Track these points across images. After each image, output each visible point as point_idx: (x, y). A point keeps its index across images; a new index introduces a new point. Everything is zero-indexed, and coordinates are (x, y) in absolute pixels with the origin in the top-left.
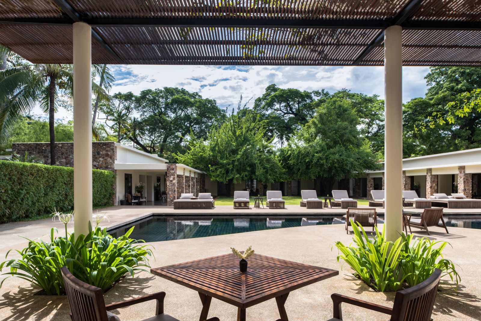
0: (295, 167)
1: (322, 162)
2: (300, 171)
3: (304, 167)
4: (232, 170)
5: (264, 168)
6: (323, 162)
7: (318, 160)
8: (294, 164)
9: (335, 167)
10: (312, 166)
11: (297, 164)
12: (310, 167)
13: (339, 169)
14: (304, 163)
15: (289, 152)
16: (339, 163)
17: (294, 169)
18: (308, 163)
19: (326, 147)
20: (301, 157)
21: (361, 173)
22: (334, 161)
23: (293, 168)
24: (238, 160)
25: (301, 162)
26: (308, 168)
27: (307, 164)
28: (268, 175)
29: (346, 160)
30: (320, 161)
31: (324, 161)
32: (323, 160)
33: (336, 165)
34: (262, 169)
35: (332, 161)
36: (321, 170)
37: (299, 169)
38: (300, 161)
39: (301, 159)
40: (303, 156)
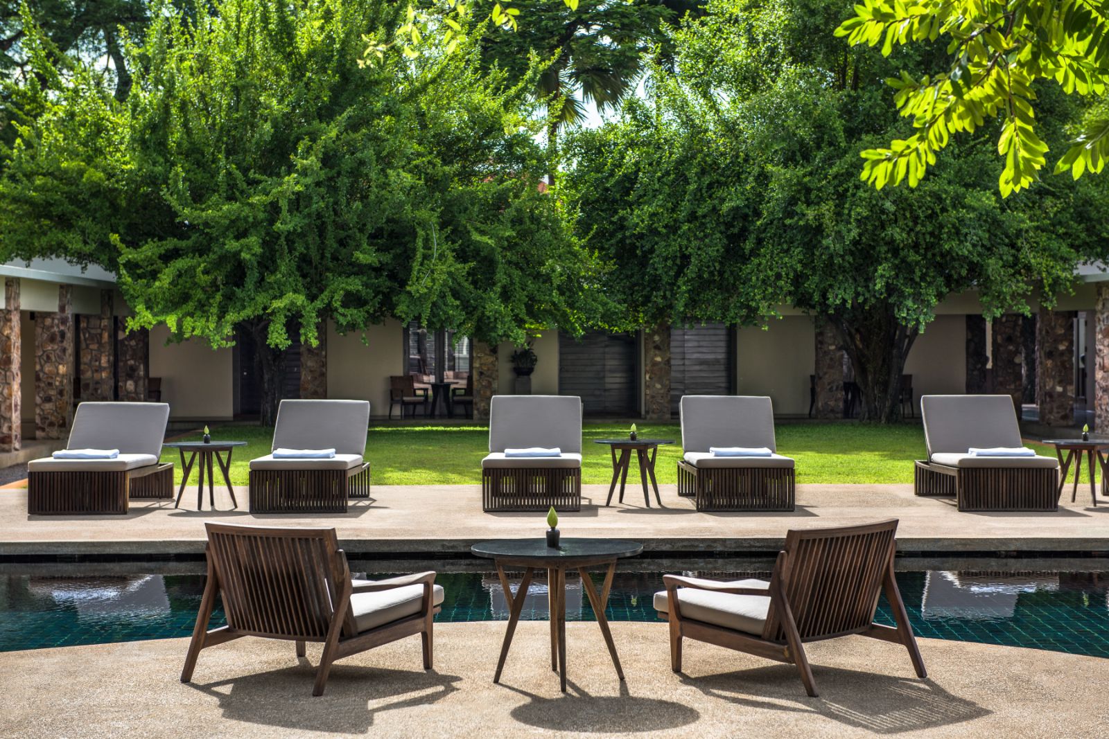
0: (661, 248)
1: (811, 213)
2: (691, 271)
3: (715, 247)
4: (267, 263)
5: (462, 256)
6: (819, 217)
7: (793, 201)
8: (653, 231)
9: (894, 249)
10: (760, 242)
11: (673, 229)
12: (748, 245)
13: (913, 257)
14: (710, 224)
15: (631, 157)
16: (915, 219)
17: (655, 259)
18: (738, 225)
19: (838, 124)
20: (692, 187)
21: (1056, 281)
22: (883, 211)
23: (652, 251)
24: (298, 202)
25: (692, 217)
26: (734, 253)
27: (729, 225)
28: (494, 294)
29: (958, 202)
30: (801, 207)
31: (827, 208)
32: (818, 202)
33: (896, 233)
34: (450, 256)
35: (872, 208)
36: (808, 263)
37: (686, 258)
38: (685, 205)
39: (698, 198)
40: (706, 180)
